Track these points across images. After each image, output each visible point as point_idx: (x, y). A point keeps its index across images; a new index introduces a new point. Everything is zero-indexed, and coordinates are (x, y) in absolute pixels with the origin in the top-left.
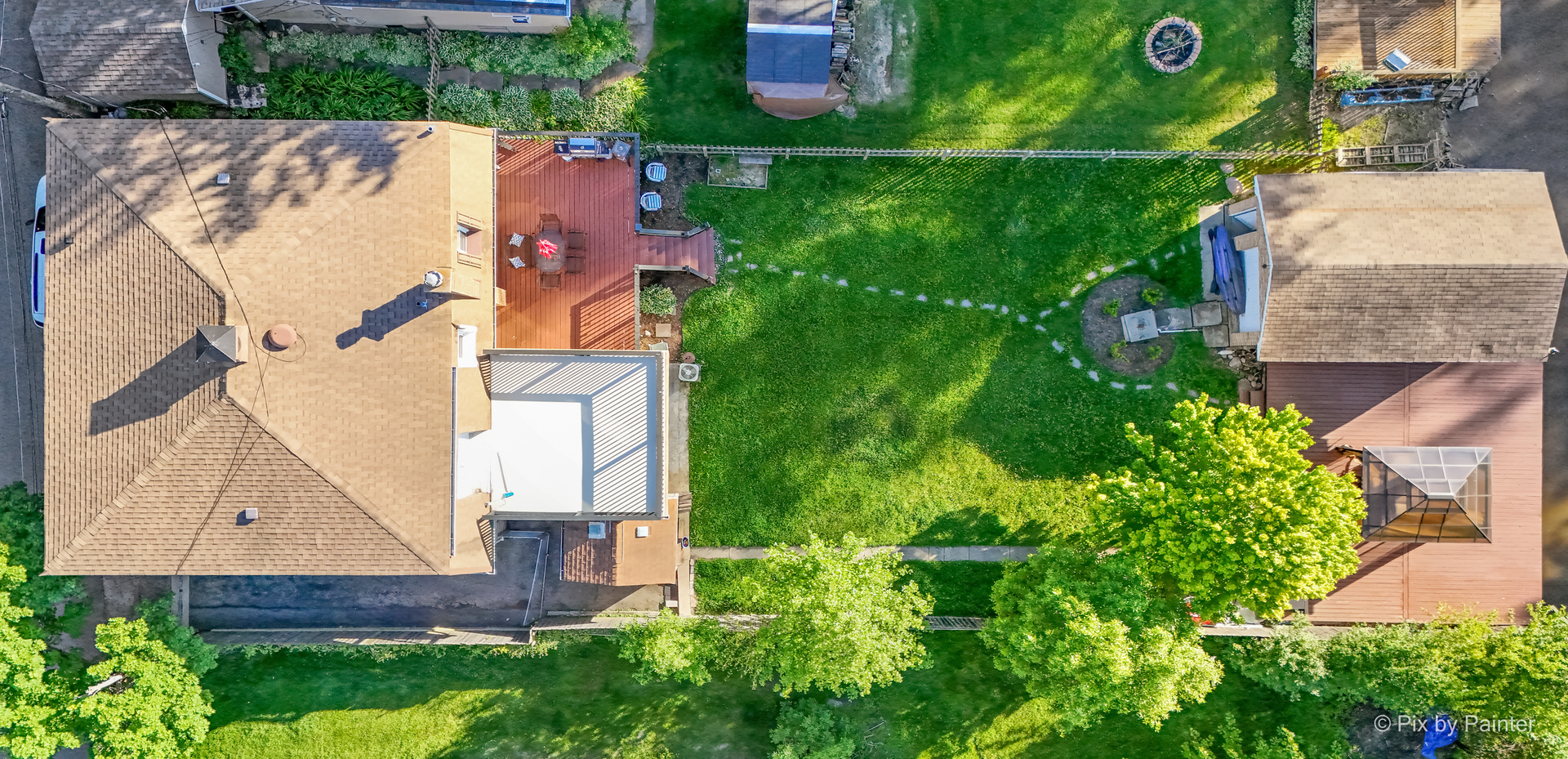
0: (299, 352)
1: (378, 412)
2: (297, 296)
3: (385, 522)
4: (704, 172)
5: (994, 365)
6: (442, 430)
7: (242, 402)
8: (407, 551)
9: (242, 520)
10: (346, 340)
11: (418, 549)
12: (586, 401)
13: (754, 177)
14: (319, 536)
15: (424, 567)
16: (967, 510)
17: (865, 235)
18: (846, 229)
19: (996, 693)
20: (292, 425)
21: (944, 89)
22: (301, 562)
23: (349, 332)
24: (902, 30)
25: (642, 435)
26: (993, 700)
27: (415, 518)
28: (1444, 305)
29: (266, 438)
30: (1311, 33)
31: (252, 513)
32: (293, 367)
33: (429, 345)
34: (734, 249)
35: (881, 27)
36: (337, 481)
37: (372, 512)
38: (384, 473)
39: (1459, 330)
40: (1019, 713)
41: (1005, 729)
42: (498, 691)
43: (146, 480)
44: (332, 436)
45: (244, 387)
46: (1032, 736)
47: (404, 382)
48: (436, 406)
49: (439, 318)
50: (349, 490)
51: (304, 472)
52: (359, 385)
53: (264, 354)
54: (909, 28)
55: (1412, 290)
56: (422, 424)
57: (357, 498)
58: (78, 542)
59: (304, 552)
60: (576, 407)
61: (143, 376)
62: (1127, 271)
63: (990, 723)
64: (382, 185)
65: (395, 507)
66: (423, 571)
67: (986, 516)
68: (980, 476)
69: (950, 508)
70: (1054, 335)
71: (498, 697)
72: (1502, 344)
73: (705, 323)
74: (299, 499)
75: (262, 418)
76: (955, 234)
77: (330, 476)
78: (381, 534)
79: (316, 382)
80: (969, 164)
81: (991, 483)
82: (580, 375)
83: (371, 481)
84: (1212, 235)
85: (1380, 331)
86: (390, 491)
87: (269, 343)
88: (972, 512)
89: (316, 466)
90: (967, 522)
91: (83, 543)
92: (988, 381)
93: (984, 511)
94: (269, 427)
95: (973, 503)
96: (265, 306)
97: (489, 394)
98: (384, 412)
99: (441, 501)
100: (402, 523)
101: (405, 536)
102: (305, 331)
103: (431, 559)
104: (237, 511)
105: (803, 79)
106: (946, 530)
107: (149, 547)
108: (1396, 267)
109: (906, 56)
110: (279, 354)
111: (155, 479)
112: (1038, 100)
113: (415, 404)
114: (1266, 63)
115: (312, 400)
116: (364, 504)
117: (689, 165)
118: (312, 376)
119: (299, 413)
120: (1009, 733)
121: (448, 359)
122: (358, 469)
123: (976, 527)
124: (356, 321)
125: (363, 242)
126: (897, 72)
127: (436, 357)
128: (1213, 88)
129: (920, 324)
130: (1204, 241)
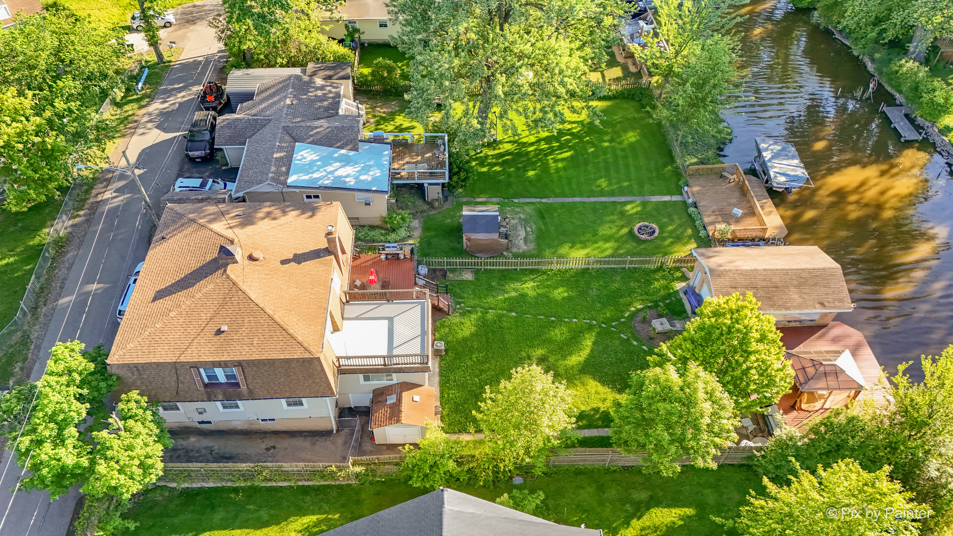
0: (262, 263)
1: (295, 289)
2: (266, 244)
3: (291, 332)
4: (445, 276)
5: (594, 343)
6: (323, 300)
7: (232, 277)
8: (300, 346)
9: (219, 332)
10: (284, 262)
11: (306, 345)
12: (391, 320)
13: (468, 276)
14: (256, 339)
15: (307, 354)
16: (593, 409)
17: (523, 296)
18: (513, 294)
19: (628, 507)
20: (254, 288)
21: (550, 246)
22: (244, 353)
23: (286, 260)
24: (529, 229)
25: (418, 331)
26: (626, 511)
27: (306, 332)
28: (795, 287)
29: (240, 293)
30: (704, 227)
31: (224, 328)
32: (259, 268)
33: (322, 269)
34: (459, 303)
35: (520, 228)
36: (271, 313)
37: (285, 327)
38: (293, 313)
39: (805, 296)
40: (645, 517)
41: (638, 527)
42: (324, 516)
43: (175, 314)
44: (271, 295)
45: (235, 272)
46: (656, 531)
47: (308, 280)
48: (321, 291)
49: (327, 260)
50: (276, 317)
51: (255, 308)
52: (287, 278)
53: (247, 262)
54: (532, 229)
55: (776, 279)
56: (315, 297)
57: (279, 320)
58: (130, 346)
59: (246, 348)
60: (385, 323)
61: (185, 277)
62: (649, 307)
63: (628, 524)
64: (311, 217)
65: (297, 327)
66: (307, 355)
67: (603, 412)
68: (597, 393)
69: (583, 408)
70: (620, 332)
71: (325, 519)
72: (829, 302)
73: (447, 330)
74: (250, 322)
75: (241, 285)
76: (566, 294)
77: (267, 310)
78: (288, 338)
79: (268, 274)
80: (566, 271)
81: (603, 396)
82: (387, 309)
83: (287, 315)
84: (685, 293)
85: (769, 298)
86: (295, 320)
87: (251, 258)
88: (596, 410)
89: (262, 305)
90: (594, 415)
91: (132, 346)
92: (592, 351)
93: (602, 410)
94: (243, 287)
95: (595, 406)
96: (251, 245)
97: (343, 318)
98: (297, 290)
99: (320, 327)
100: (299, 333)
101: (300, 339)
102: (266, 256)
103: (312, 349)
104: (216, 328)
105: (487, 231)
106: (584, 419)
107: (166, 347)
108: (765, 270)
109: (532, 237)
110: (253, 263)
111: (180, 314)
112: (594, 249)
113: (312, 289)
114: (690, 237)
115: (265, 281)
116: (282, 323)
117: (438, 273)
118: (267, 272)
119: (258, 284)
120: (641, 530)
121: (330, 275)
122: (281, 309)
123: (599, 418)
124: (291, 256)
125: (298, 232)
126: (528, 242)
127: (324, 273)
128: (668, 246)
129: (554, 327)
130: (682, 295)
